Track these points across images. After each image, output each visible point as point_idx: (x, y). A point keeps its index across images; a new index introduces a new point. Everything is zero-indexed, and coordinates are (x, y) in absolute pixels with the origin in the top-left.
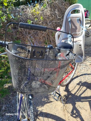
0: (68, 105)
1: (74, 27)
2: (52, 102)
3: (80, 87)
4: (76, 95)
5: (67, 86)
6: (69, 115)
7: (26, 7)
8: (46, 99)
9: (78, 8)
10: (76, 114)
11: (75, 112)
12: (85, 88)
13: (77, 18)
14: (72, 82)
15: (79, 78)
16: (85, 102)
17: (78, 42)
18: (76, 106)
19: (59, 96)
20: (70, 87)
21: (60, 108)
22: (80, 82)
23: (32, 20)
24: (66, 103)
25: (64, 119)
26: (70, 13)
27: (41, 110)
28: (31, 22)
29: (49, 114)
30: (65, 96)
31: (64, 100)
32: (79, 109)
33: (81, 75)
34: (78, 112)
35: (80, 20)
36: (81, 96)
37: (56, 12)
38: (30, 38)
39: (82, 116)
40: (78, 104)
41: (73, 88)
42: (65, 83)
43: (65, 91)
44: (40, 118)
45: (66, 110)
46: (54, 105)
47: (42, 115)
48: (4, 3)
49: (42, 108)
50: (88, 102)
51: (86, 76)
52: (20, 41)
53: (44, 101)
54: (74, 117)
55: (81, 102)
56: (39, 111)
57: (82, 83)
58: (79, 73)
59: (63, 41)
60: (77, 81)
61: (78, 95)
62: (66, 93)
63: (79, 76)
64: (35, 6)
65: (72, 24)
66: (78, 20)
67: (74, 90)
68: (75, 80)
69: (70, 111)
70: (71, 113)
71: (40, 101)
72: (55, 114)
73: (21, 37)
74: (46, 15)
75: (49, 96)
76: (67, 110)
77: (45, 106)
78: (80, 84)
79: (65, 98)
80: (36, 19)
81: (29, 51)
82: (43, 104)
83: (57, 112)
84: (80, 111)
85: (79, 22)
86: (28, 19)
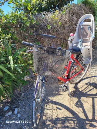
0: (74, 98)
1: (85, 34)
2: (61, 95)
3: (88, 86)
4: (83, 92)
5: (77, 84)
6: (74, 105)
7: (47, 13)
8: (56, 92)
9: (90, 17)
10: (80, 105)
11: (79, 103)
12: (92, 87)
13: (88, 26)
14: (81, 82)
15: (89, 79)
16: (89, 98)
17: (87, 46)
18: (81, 100)
19: (66, 88)
20: (79, 86)
21: (67, 99)
22: (89, 82)
23: (51, 25)
24: (73, 97)
25: (69, 107)
26: (83, 21)
27: (51, 99)
28: (50, 27)
29: (57, 102)
30: (73, 91)
31: (71, 95)
32: (83, 102)
33: (91, 77)
34: (81, 104)
35: (90, 28)
36: (87, 93)
37: (74, 18)
38: (48, 40)
39: (84, 107)
40: (83, 99)
41: (81, 87)
42: (75, 82)
43: (74, 88)
44: (50, 104)
45: (71, 102)
46: (63, 97)
47: (52, 102)
48: (28, 7)
49: (53, 98)
50: (92, 98)
51: (95, 78)
52: (39, 43)
53: (55, 94)
54: (77, 107)
55: (86, 97)
56: (50, 100)
57: (90, 84)
58: (89, 75)
59: (75, 45)
60: (86, 81)
61: (85, 92)
62: (74, 90)
63: (90, 78)
64: (55, 12)
65: (84, 31)
66: (89, 28)
67: (82, 88)
68: (85, 80)
69: (75, 102)
70: (76, 104)
71: (51, 93)
72: (62, 103)
73: (40, 39)
74: (64, 21)
75: (60, 90)
76: (73, 101)
77: (55, 97)
78: (89, 84)
79: (73, 93)
80: (54, 24)
81: (45, 50)
82: (53, 95)
83: (64, 102)
84: (83, 104)
85: (90, 29)
86: (48, 23)
